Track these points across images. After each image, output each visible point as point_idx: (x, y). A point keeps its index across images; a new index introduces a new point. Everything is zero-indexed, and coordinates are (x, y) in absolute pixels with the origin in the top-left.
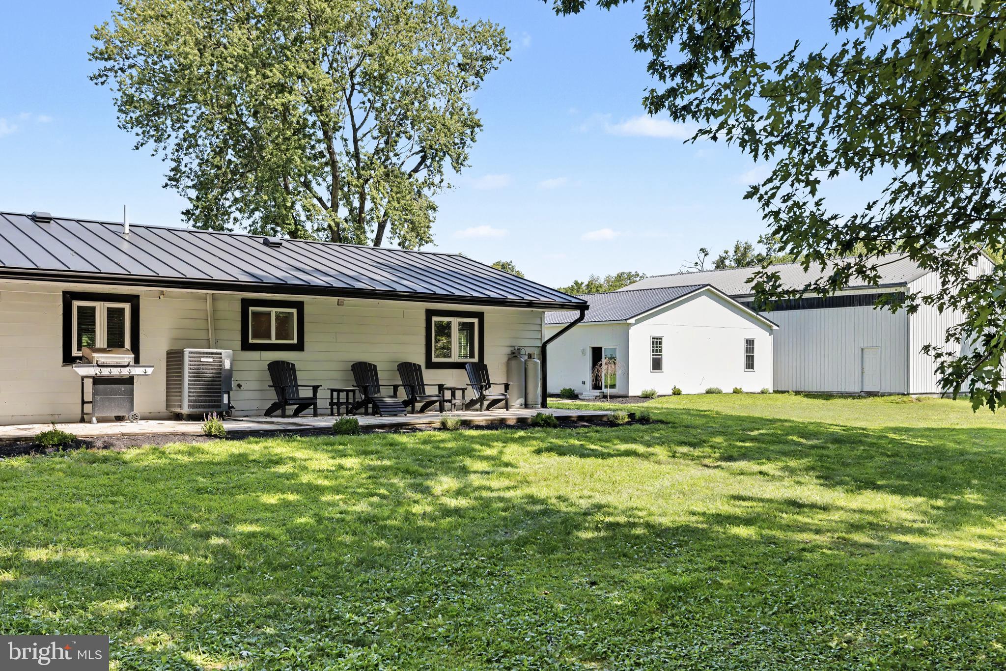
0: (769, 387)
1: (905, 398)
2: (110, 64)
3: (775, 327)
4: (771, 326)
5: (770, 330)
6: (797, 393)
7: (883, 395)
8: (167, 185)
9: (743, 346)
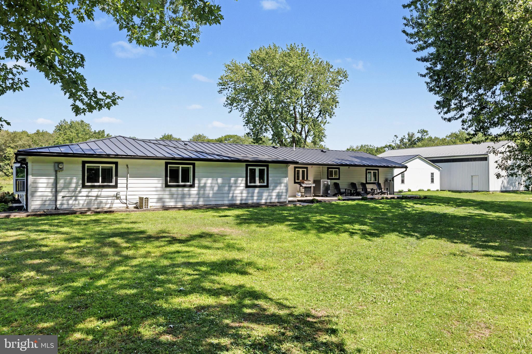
0: (439, 189)
1: (488, 193)
2: (223, 87)
3: (441, 169)
4: (439, 168)
5: (439, 170)
6: (449, 191)
7: (480, 192)
8: (244, 125)
9: (430, 175)
